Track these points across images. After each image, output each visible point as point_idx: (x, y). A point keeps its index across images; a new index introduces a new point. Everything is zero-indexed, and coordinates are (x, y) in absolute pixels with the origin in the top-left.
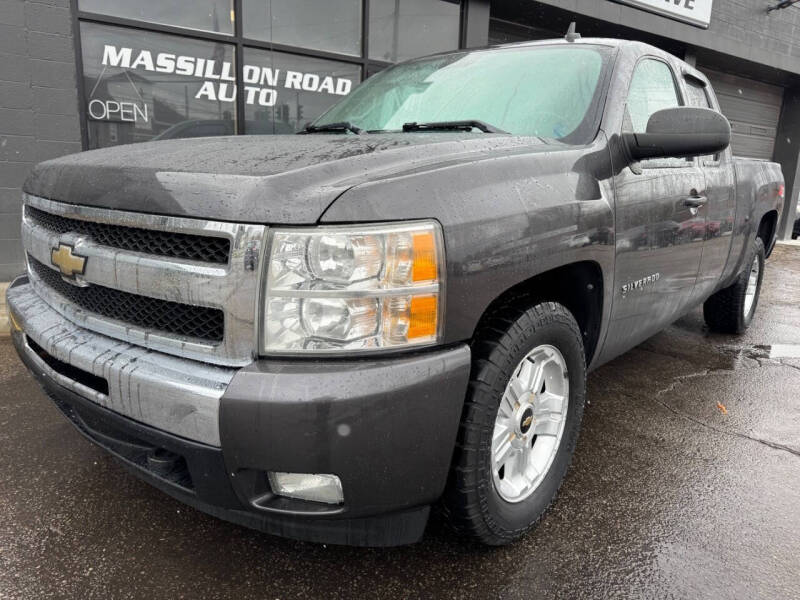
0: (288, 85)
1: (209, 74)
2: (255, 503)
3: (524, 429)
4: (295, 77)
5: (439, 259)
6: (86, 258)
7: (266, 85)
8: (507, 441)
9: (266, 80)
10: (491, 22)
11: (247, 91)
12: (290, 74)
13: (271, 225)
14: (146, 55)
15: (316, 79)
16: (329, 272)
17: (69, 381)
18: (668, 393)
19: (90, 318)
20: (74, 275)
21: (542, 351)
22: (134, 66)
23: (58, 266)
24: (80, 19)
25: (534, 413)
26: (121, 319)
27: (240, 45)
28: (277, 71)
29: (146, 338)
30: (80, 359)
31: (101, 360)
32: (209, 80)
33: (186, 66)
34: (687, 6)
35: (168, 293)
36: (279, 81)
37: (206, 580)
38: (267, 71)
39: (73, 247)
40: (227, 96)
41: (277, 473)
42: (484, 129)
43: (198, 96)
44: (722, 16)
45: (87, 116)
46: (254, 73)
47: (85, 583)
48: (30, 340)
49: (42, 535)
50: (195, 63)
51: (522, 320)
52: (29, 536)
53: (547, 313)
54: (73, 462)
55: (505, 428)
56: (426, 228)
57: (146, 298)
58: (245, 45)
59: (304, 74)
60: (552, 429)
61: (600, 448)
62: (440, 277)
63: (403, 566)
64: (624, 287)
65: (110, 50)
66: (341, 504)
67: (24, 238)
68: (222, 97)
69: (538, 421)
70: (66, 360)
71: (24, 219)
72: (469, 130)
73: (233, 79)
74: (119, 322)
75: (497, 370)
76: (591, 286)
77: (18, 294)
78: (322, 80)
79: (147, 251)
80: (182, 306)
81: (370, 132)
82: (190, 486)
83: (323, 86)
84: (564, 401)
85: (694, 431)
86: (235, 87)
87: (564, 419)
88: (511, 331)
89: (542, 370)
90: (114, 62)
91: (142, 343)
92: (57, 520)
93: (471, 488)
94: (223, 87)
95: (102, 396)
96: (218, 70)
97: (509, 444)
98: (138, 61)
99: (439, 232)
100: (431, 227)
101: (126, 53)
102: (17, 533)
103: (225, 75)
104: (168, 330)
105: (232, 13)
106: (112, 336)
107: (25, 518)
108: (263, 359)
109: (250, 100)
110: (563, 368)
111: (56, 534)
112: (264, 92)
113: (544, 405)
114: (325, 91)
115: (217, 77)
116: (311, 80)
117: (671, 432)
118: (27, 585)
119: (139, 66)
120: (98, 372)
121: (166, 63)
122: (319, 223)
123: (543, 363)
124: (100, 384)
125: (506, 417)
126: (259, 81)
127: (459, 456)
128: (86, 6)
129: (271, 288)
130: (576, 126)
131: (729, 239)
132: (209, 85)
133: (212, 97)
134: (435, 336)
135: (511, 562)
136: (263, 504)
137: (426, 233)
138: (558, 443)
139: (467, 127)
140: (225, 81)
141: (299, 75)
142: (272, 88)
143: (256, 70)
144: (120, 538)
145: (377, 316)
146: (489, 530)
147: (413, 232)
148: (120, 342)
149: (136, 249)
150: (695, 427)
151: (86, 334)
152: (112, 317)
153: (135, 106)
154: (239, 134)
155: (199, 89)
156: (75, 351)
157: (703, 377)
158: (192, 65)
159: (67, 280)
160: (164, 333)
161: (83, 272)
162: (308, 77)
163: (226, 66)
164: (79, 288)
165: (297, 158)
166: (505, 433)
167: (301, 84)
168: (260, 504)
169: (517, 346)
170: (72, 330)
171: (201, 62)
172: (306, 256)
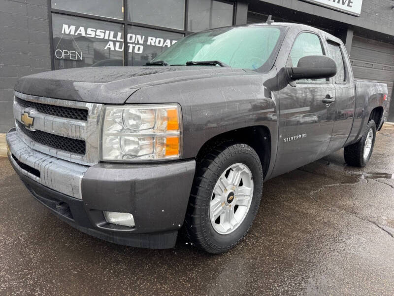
0: (149, 43)
1: (111, 38)
2: (98, 225)
3: (230, 201)
4: (152, 39)
5: (179, 120)
6: (34, 118)
7: (138, 43)
8: (220, 206)
9: (138, 41)
10: (248, 13)
11: (129, 46)
12: (150, 38)
13: (105, 104)
14: (82, 29)
15: (162, 40)
16: (133, 125)
17: (26, 172)
18: (317, 193)
19: (36, 145)
20: (29, 126)
21: (238, 166)
22: (76, 34)
23: (23, 122)
24: (52, 12)
25: (235, 195)
26: (48, 145)
27: (126, 24)
28: (144, 37)
29: (57, 153)
30: (30, 162)
31: (38, 162)
32: (111, 41)
33: (100, 34)
34: (348, 5)
35: (64, 133)
36: (144, 41)
37: (82, 262)
38: (139, 37)
39: (29, 114)
40: (119, 48)
41: (108, 212)
42: (221, 65)
43: (106, 48)
44: (368, 11)
45: (55, 56)
46: (132, 37)
47: (30, 261)
48: (13, 155)
49: (15, 240)
50: (105, 33)
51: (226, 151)
52: (9, 240)
53: (240, 148)
54: (33, 212)
55: (219, 200)
56: (174, 107)
57: (57, 136)
58: (128, 24)
59: (156, 38)
60: (245, 203)
61: (275, 215)
62: (180, 129)
63: (171, 261)
64: (285, 139)
65: (65, 27)
66: (134, 227)
67: (14, 110)
68: (117, 49)
69: (237, 199)
70: (25, 162)
71: (14, 102)
72: (215, 65)
73: (123, 40)
74: (47, 146)
75: (212, 173)
76: (265, 138)
77: (11, 135)
78: (165, 41)
79: (58, 115)
80: (70, 139)
81: (171, 65)
82: (72, 218)
83: (165, 44)
84: (251, 190)
85: (324, 210)
86: (123, 44)
87: (251, 199)
88: (220, 156)
89: (239, 175)
90: (67, 32)
91: (55, 156)
92: (22, 235)
93: (197, 224)
94: (118, 44)
95: (38, 178)
96: (115, 36)
97: (221, 208)
98: (78, 32)
99: (180, 109)
100: (176, 107)
101: (73, 28)
102: (4, 239)
103: (119, 39)
104: (65, 150)
105: (123, 8)
106: (44, 152)
107: (8, 233)
108: (103, 163)
109: (130, 50)
110: (250, 175)
111: (21, 240)
112: (137, 47)
113: (241, 191)
114: (166, 46)
115: (115, 39)
116: (160, 41)
117: (312, 210)
118: (6, 259)
119: (79, 34)
120: (36, 168)
121: (91, 33)
122: (125, 103)
123: (240, 172)
124: (37, 173)
125: (220, 195)
126: (135, 41)
127: (191, 209)
128: (55, 6)
129: (105, 132)
130: (263, 64)
131: (352, 120)
132: (111, 43)
133: (112, 48)
134: (179, 155)
135: (220, 261)
136: (102, 226)
137: (174, 109)
138: (248, 210)
139: (214, 63)
140: (118, 41)
141: (154, 39)
142: (141, 44)
143: (134, 36)
144: (48, 243)
145: (153, 146)
146: (208, 245)
147: (168, 108)
148: (47, 155)
149: (53, 114)
150: (325, 208)
151: (34, 152)
152: (45, 144)
153: (76, 52)
154: (125, 66)
155: (106, 45)
156: (28, 159)
157: (337, 186)
158: (103, 34)
159: (27, 128)
160: (63, 151)
161: (33, 125)
162: (158, 39)
163: (119, 34)
164: (32, 132)
165: (121, 76)
166: (219, 203)
167: (155, 43)
168: (100, 226)
169: (222, 162)
170: (29, 150)
171: (107, 32)
172: (122, 118)
